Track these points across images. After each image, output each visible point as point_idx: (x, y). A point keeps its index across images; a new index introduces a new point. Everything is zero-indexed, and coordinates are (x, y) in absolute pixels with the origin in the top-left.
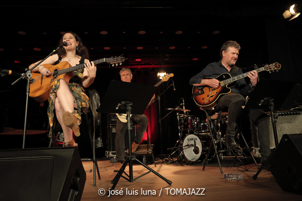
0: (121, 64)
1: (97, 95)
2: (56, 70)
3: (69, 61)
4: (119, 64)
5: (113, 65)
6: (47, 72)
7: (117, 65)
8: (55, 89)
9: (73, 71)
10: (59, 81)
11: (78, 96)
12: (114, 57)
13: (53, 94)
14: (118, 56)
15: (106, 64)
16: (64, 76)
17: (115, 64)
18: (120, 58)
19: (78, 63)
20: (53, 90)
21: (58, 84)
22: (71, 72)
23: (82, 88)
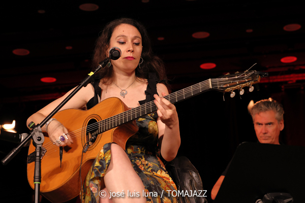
0: (251, 89)
1: (194, 175)
2: (93, 121)
3: (123, 95)
4: (246, 89)
5: (233, 95)
6: (63, 139)
7: (242, 93)
8: (102, 169)
9: (134, 119)
10: (108, 148)
11: (152, 182)
12: (232, 73)
13: (97, 182)
14: (242, 71)
15: (214, 94)
16: (115, 134)
17: (237, 91)
18: (247, 75)
19: (144, 97)
20: (97, 173)
21: (108, 157)
22: (130, 122)
23: (159, 160)
